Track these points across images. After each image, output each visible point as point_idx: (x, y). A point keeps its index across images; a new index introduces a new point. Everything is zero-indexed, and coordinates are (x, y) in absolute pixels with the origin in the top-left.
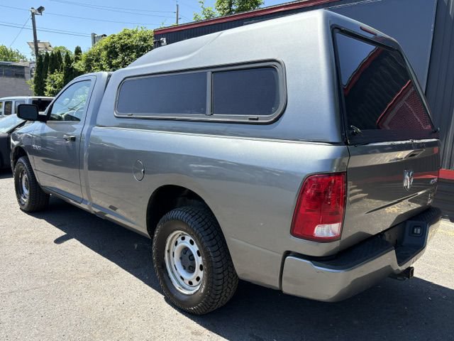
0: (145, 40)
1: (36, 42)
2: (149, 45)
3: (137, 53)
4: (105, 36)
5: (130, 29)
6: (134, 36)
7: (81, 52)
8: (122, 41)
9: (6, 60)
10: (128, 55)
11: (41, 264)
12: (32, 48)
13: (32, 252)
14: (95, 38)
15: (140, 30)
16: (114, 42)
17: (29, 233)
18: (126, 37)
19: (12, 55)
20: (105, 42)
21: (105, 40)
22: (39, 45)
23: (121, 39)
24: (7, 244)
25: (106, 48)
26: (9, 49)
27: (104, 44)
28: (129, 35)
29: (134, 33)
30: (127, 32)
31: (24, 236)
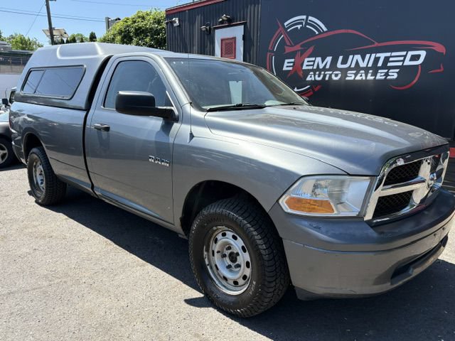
0: (159, 22)
1: (51, 29)
2: (163, 28)
3: (152, 36)
4: (119, 19)
5: (144, 11)
6: (148, 17)
7: (95, 38)
8: (136, 24)
9: (23, 49)
10: (143, 39)
11: (44, 261)
12: (48, 36)
13: (37, 248)
14: (109, 23)
15: (154, 11)
16: (128, 27)
17: (35, 226)
18: (140, 20)
19: (30, 43)
20: (119, 26)
21: (118, 24)
22: (55, 33)
23: (135, 22)
24: (12, 238)
25: (120, 32)
26: (27, 38)
27: (118, 28)
28: (143, 18)
29: (147, 14)
30: (140, 14)
31: (30, 230)
